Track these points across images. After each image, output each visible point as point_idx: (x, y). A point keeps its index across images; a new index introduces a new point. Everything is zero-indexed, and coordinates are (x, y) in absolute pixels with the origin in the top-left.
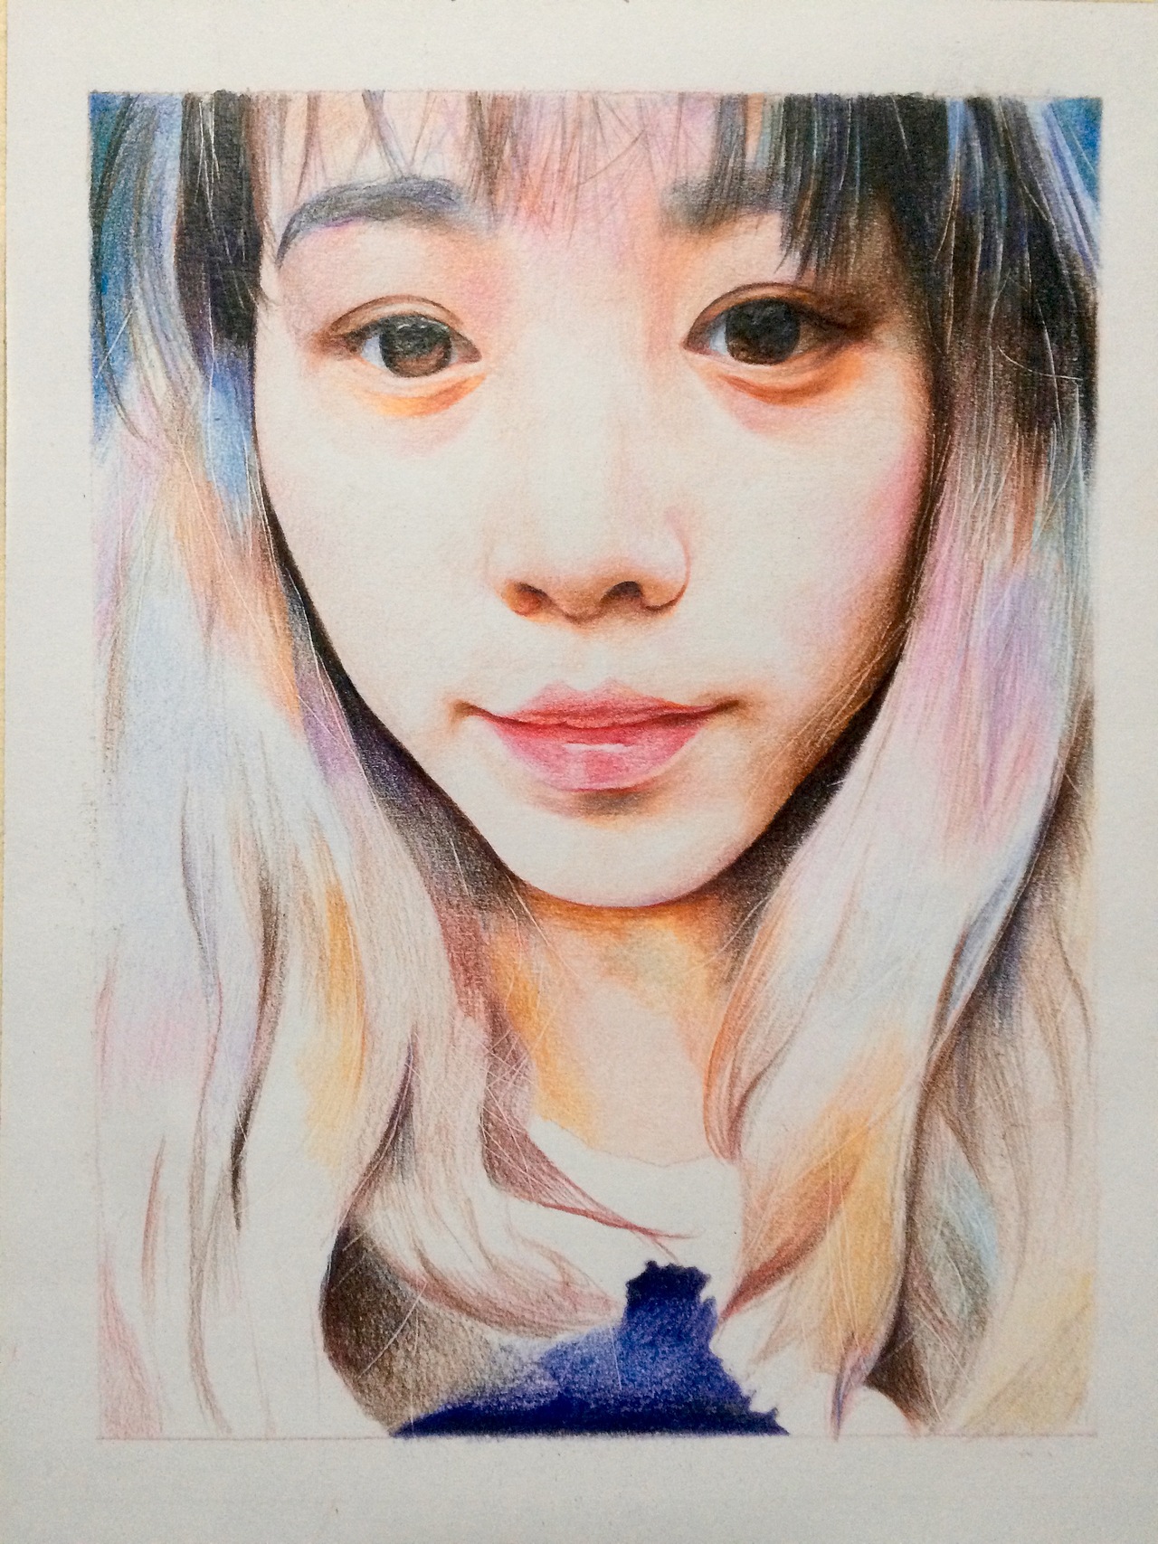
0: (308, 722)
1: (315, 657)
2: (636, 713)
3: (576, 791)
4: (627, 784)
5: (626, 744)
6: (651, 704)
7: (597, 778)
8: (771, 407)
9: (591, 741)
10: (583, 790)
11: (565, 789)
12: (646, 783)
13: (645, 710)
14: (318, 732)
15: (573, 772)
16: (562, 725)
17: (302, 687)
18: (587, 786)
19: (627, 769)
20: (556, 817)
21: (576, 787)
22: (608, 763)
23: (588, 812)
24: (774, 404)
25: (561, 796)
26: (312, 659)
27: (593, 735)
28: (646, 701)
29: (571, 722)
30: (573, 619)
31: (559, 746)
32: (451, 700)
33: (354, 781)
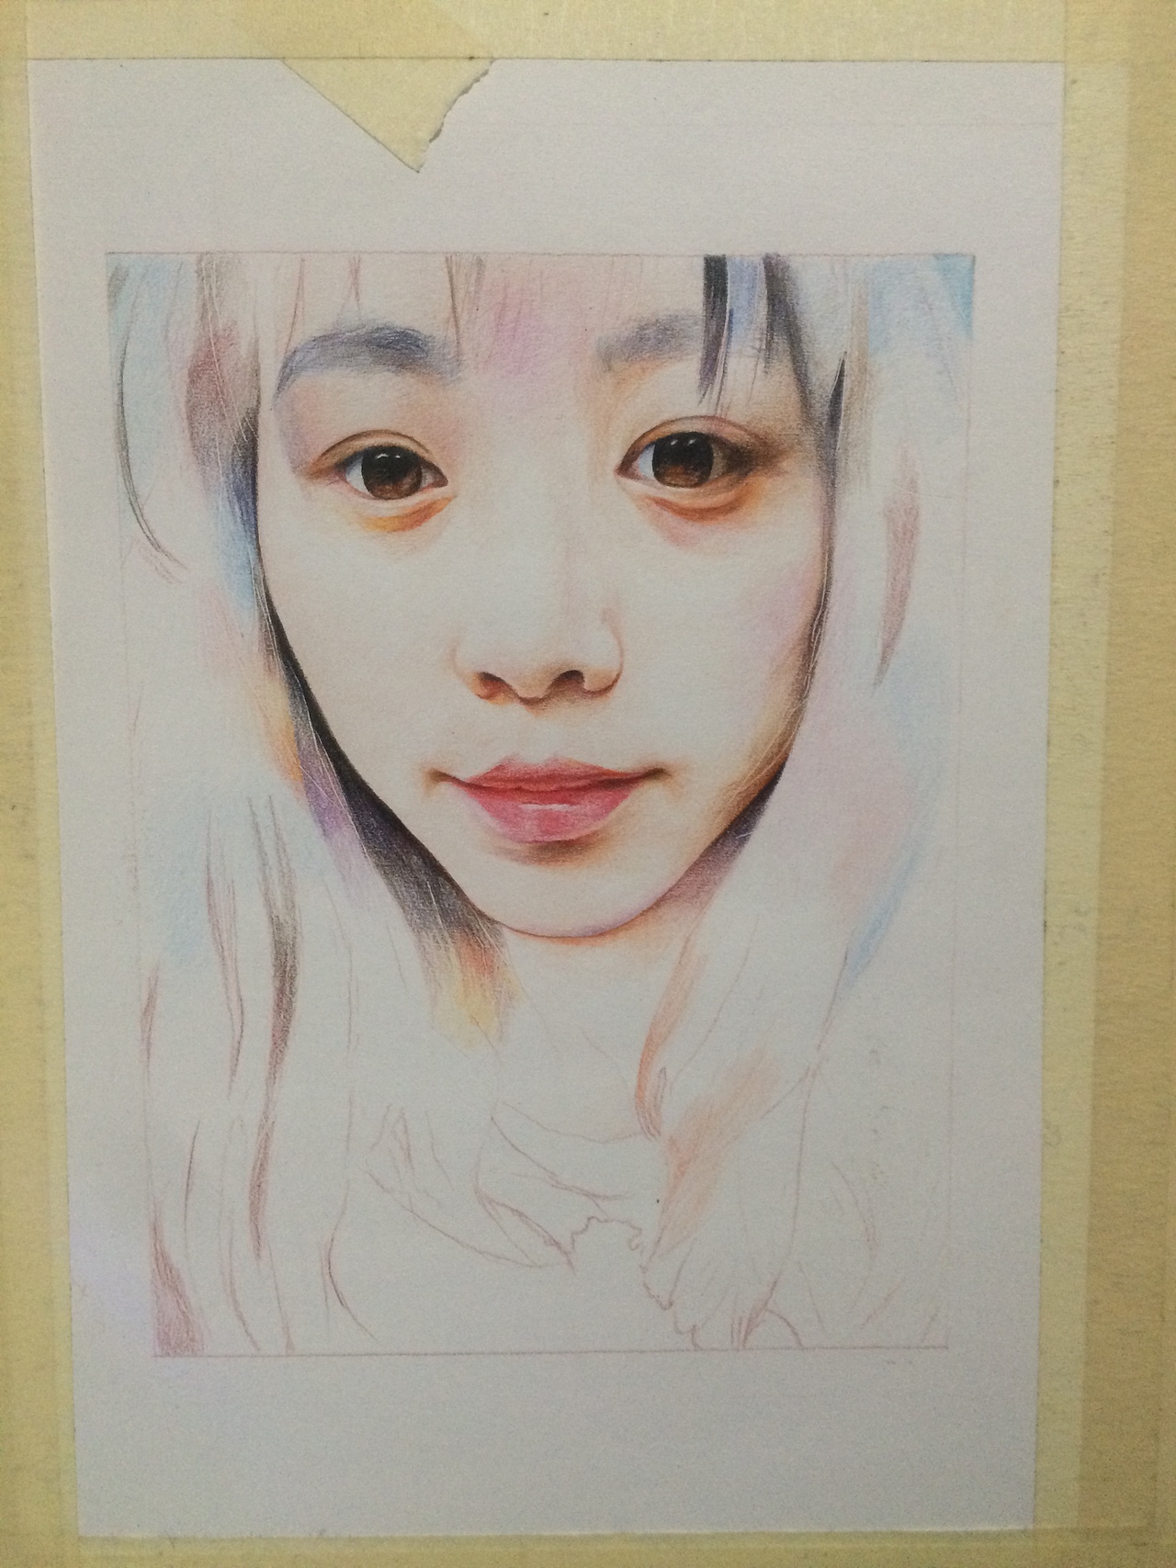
0: (309, 788)
1: (314, 734)
2: (580, 778)
3: (530, 843)
4: (572, 836)
5: (572, 804)
6: (591, 772)
7: (547, 832)
8: (691, 523)
9: (543, 802)
10: (536, 842)
11: (521, 841)
12: (588, 836)
13: (587, 776)
14: (318, 796)
15: (527, 827)
16: (519, 789)
17: (304, 760)
18: (540, 839)
19: (573, 825)
20: (515, 864)
21: (530, 840)
22: (556, 818)
23: (540, 861)
24: (693, 521)
25: (518, 847)
26: (311, 735)
27: (545, 797)
28: (588, 769)
29: (525, 787)
30: (528, 702)
31: (517, 807)
32: (427, 770)
33: (348, 835)
